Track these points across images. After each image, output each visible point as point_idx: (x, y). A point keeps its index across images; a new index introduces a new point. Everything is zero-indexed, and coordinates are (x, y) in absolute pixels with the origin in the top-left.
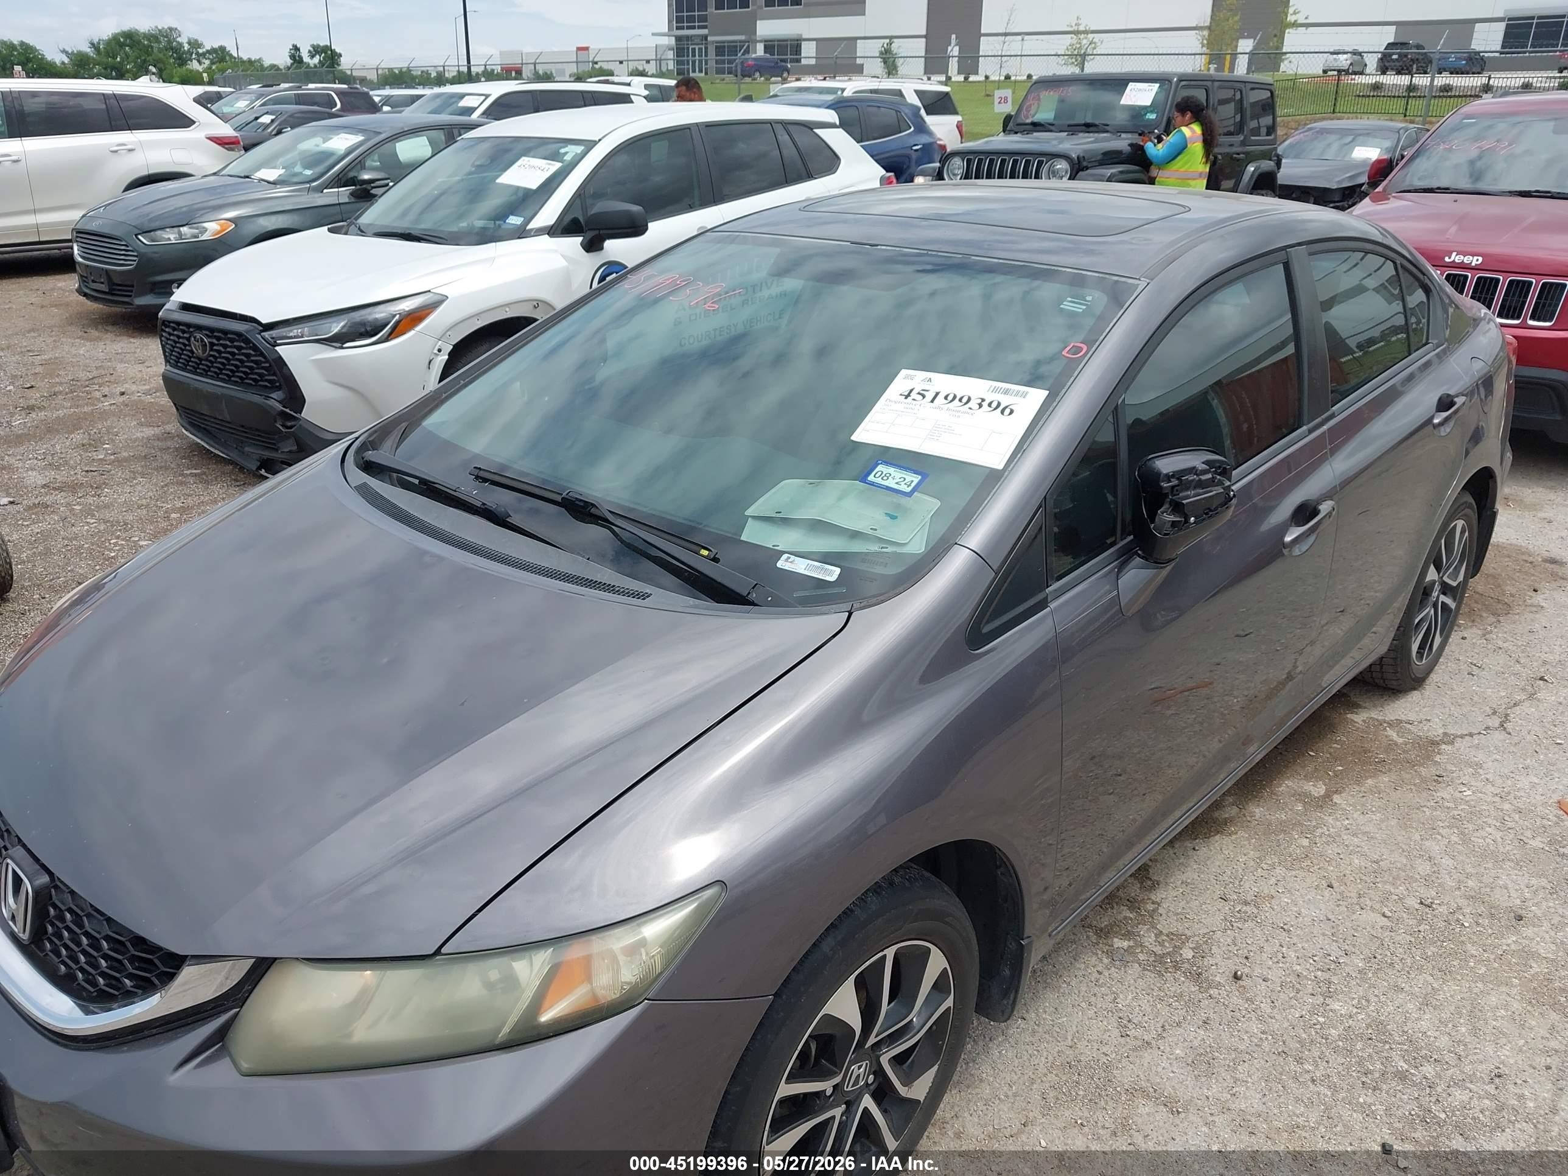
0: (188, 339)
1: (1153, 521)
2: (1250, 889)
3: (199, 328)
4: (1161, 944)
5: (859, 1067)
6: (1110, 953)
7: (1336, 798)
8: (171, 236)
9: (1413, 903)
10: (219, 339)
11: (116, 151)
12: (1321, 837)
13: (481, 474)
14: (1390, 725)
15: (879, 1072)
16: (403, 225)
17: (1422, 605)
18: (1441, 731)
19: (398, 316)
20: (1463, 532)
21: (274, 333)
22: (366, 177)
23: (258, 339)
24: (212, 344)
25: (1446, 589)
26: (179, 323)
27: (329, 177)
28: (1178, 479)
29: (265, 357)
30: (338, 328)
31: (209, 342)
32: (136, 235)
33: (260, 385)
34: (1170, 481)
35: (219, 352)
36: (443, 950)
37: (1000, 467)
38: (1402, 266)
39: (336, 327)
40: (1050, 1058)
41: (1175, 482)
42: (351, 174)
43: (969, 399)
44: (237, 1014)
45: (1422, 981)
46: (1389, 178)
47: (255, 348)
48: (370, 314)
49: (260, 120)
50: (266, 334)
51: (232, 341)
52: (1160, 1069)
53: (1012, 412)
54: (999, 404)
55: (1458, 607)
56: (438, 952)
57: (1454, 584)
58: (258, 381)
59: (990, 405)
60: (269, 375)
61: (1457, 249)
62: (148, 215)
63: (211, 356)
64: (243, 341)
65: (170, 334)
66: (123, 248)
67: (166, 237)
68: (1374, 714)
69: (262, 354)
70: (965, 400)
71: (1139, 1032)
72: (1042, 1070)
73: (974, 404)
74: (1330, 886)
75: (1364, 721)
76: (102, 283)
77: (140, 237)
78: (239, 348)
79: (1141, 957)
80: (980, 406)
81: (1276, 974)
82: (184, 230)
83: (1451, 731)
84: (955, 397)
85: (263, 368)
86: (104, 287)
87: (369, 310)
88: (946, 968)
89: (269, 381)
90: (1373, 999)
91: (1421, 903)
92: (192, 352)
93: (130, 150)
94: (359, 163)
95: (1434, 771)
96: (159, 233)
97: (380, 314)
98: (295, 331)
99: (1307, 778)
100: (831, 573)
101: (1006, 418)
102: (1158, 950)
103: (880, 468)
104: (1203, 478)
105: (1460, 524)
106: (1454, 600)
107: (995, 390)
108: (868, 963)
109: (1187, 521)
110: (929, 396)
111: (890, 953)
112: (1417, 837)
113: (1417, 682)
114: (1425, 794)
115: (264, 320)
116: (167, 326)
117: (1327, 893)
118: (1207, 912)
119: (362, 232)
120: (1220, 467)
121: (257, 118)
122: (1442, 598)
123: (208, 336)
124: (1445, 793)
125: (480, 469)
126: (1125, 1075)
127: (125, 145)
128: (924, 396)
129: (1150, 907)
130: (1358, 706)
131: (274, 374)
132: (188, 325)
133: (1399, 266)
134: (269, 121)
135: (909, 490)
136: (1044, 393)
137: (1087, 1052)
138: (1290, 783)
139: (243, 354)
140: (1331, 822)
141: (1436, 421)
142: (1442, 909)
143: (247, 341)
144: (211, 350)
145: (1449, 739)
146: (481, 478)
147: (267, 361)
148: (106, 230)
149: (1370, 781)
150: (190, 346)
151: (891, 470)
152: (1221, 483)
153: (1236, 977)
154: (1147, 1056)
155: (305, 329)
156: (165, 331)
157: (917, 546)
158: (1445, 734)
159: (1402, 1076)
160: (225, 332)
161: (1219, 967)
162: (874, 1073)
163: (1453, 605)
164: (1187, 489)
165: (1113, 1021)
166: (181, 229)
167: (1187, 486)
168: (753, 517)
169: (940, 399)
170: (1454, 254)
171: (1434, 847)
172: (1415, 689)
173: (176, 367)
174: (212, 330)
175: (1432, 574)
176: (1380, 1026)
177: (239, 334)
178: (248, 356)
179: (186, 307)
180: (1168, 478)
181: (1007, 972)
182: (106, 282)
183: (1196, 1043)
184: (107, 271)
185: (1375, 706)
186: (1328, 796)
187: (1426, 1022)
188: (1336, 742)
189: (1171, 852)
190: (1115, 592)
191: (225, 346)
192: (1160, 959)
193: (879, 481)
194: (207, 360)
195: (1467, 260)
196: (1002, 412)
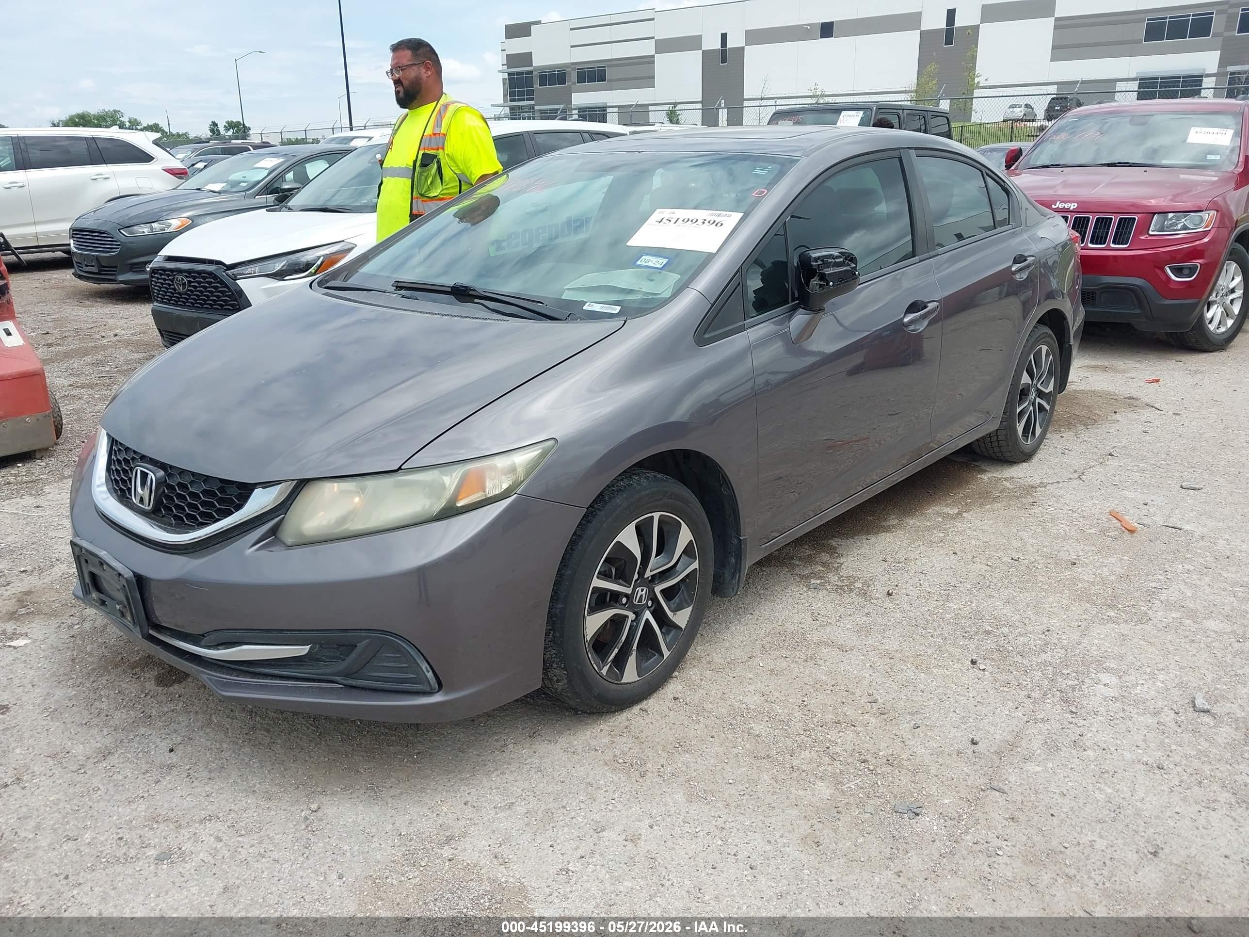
0: (172, 281)
1: (808, 286)
2: (902, 556)
3: (180, 271)
4: (842, 581)
5: (642, 590)
6: (809, 587)
7: (964, 515)
8: (145, 230)
9: (1007, 559)
10: (194, 278)
11: (95, 179)
12: (952, 532)
13: (399, 284)
14: (1006, 479)
15: (654, 599)
16: (319, 204)
17: (1021, 400)
18: (1038, 482)
19: (322, 258)
20: (1047, 355)
21: (235, 271)
22: (286, 187)
23: (222, 274)
24: (190, 282)
25: (1040, 394)
26: (164, 270)
27: (260, 187)
28: (822, 261)
29: (228, 288)
30: (280, 267)
31: (188, 281)
32: (119, 230)
33: (225, 309)
34: (817, 262)
35: (195, 287)
36: (402, 467)
37: (715, 251)
38: (987, 174)
39: (278, 266)
40: (768, 630)
41: (820, 262)
42: (276, 185)
43: (697, 220)
44: (284, 517)
45: (1005, 594)
46: (1019, 161)
47: (222, 282)
48: (303, 256)
49: (196, 166)
50: (229, 272)
51: (204, 278)
52: (836, 634)
53: (722, 225)
54: (714, 221)
55: (1052, 408)
56: (400, 468)
57: (1047, 391)
58: (224, 306)
59: (709, 222)
60: (231, 301)
61: (1060, 199)
62: (128, 215)
63: (189, 290)
64: (212, 278)
65: (158, 279)
66: (109, 239)
67: (141, 231)
68: (996, 475)
69: (226, 286)
70: (694, 221)
71: (824, 619)
72: (762, 635)
73: (700, 222)
74: (955, 553)
75: (989, 478)
76: (93, 266)
77: (122, 231)
78: (210, 283)
79: (828, 587)
80: (703, 223)
81: (914, 593)
82: (155, 225)
83: (1045, 481)
84: (688, 220)
85: (227, 296)
86: (94, 269)
87: (303, 253)
88: (691, 540)
89: (231, 305)
90: (975, 601)
91: (1012, 559)
92: (175, 289)
93: (106, 178)
94: (281, 177)
95: (1031, 500)
96: (135, 228)
97: (309, 256)
98: (250, 269)
99: (947, 506)
100: (615, 309)
101: (719, 228)
102: (840, 584)
103: (643, 257)
104: (837, 260)
105: (1045, 348)
106: (1049, 404)
107: (712, 215)
108: (642, 518)
109: (828, 284)
110: (673, 221)
111: (656, 516)
112: (1015, 530)
113: (1026, 456)
114: (1023, 511)
115: (228, 263)
116: (155, 273)
117: (953, 557)
118: (873, 567)
119: (290, 209)
120: (849, 256)
121: (193, 165)
122: (1038, 400)
123: (187, 277)
124: (1036, 510)
125: (398, 282)
126: (815, 637)
127: (102, 174)
128: (670, 221)
129: (836, 565)
130: (986, 471)
131: (235, 300)
132: (172, 270)
133: (985, 174)
134: (203, 167)
135: (661, 266)
136: (741, 215)
137: (790, 627)
138: (935, 508)
139: (213, 287)
140: (959, 525)
141: (1013, 269)
142: (1026, 562)
143: (215, 277)
144: (189, 286)
145: (1043, 485)
146: (399, 287)
147: (230, 290)
148: (94, 227)
149: (988, 507)
150: (173, 285)
151: (651, 258)
152: (848, 265)
153: (889, 594)
154: (829, 629)
155: (256, 268)
156: (154, 277)
157: (667, 295)
158: (1041, 483)
159: (988, 633)
160: (199, 272)
161: (878, 591)
162: (651, 599)
163: (1047, 407)
164: (828, 267)
165: (809, 614)
166: (153, 224)
167: (828, 265)
168: (568, 289)
169: (680, 221)
170: (1058, 203)
171: (1025, 535)
172: (1024, 461)
173: (162, 303)
174: (189, 272)
175: (1025, 379)
176: (978, 613)
177: (210, 274)
178: (216, 288)
179: (170, 259)
180: (816, 259)
181: (733, 560)
182: (96, 265)
183: (860, 623)
184: (97, 257)
185: (997, 471)
186: (959, 513)
187: (1007, 610)
188: (969, 489)
189: (852, 540)
190: (788, 329)
191: (199, 283)
192: (841, 588)
193: (644, 263)
194: (186, 294)
195: (1066, 206)
196: (716, 225)
